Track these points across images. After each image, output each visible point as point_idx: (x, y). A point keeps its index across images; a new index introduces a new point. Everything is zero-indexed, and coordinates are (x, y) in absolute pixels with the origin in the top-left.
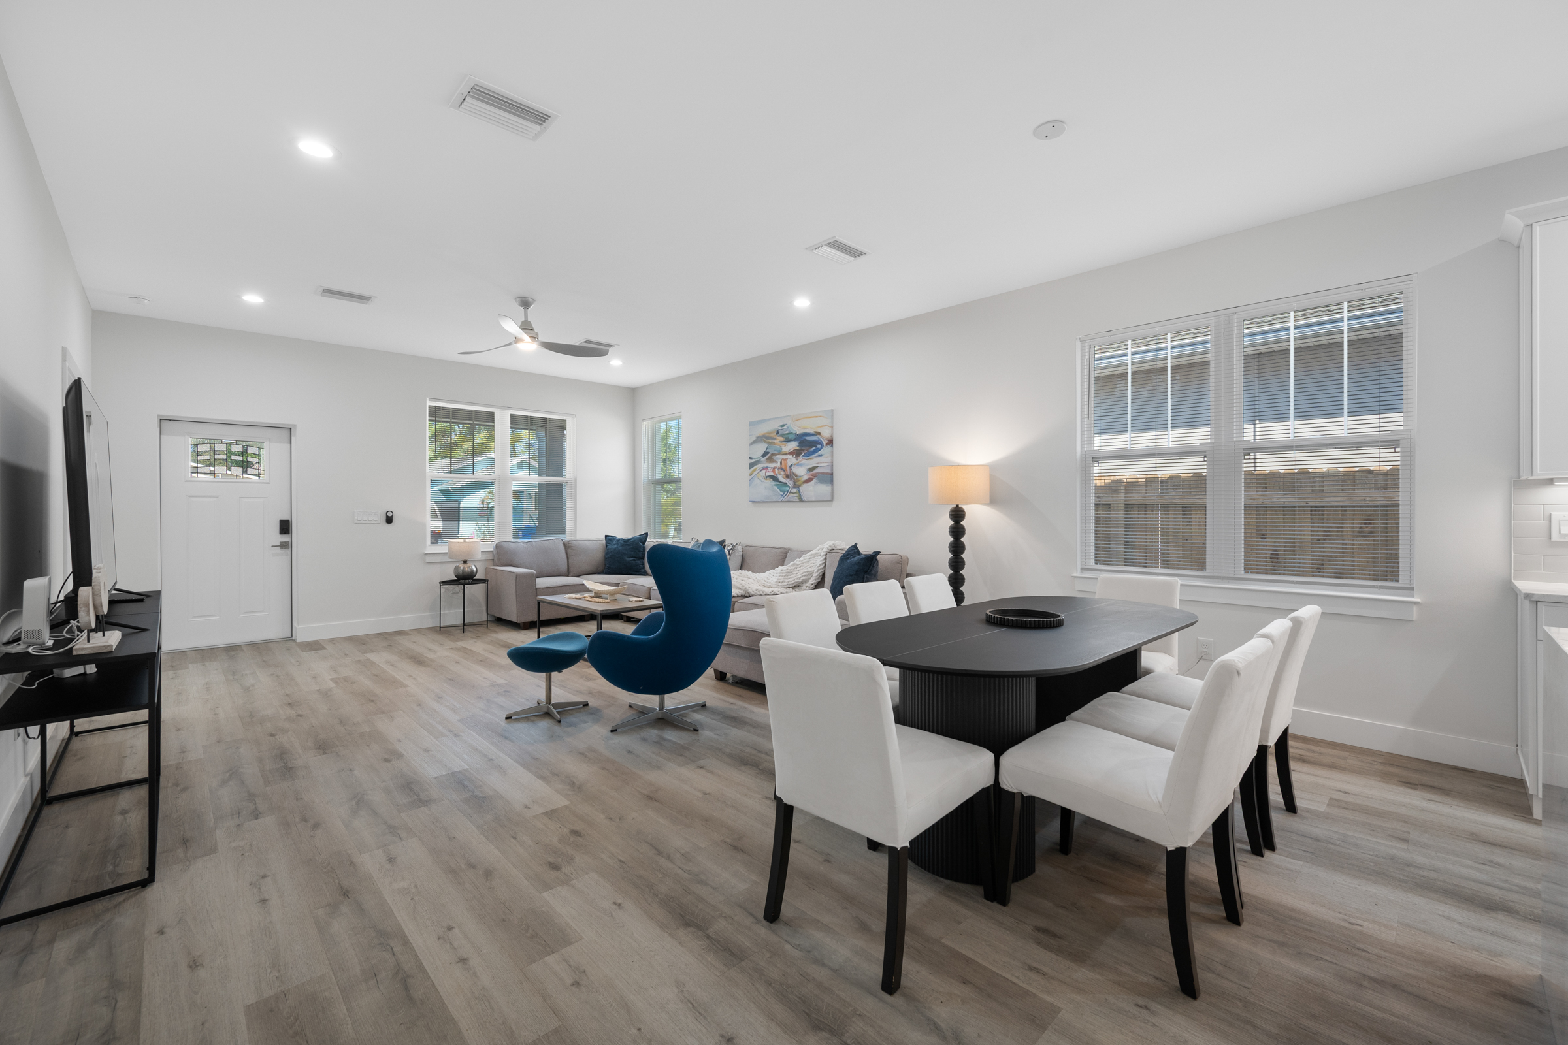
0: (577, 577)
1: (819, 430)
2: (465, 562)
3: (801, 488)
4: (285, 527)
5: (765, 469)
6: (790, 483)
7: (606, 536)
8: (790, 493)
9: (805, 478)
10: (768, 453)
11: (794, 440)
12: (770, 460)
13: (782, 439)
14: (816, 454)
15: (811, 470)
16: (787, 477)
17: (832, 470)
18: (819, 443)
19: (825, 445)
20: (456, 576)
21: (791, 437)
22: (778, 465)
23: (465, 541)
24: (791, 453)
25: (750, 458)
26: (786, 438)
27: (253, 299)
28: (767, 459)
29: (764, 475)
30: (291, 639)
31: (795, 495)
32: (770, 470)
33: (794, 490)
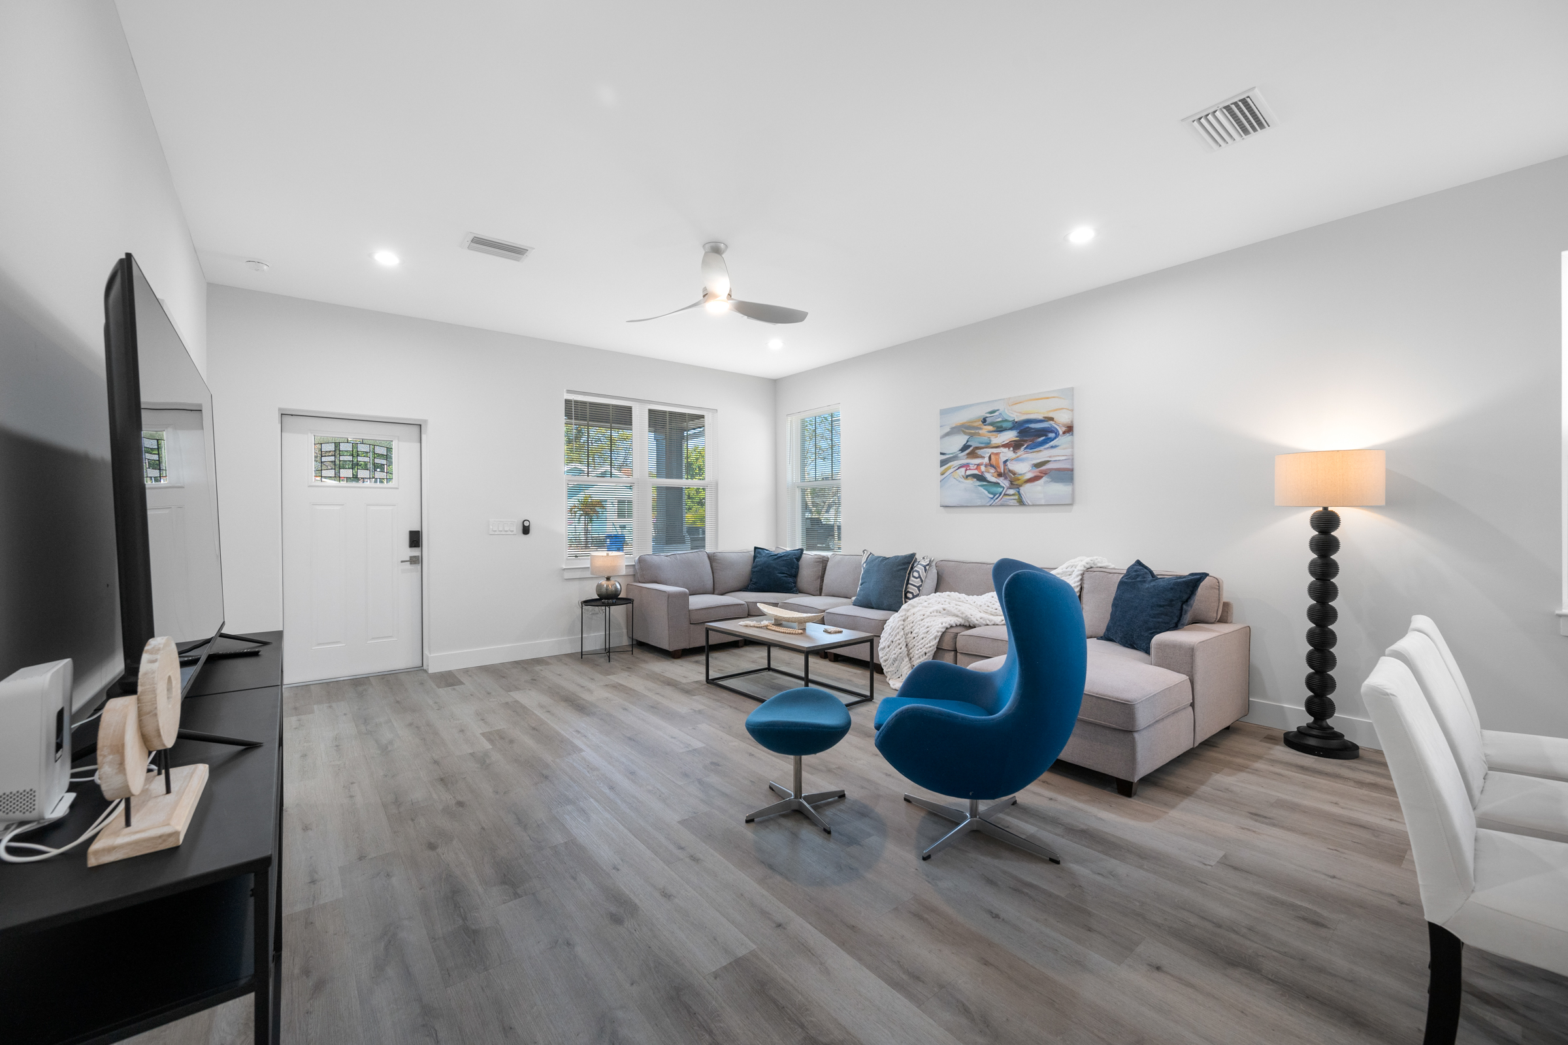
0: (722, 594)
1: (1051, 415)
2: (608, 579)
3: (1021, 488)
4: (415, 539)
5: (966, 466)
6: (1004, 483)
7: (756, 548)
8: (1005, 495)
9: (1029, 476)
10: (970, 446)
11: (1011, 429)
12: (973, 455)
13: (991, 428)
14: (1047, 446)
15: (1037, 465)
16: (1000, 475)
17: (1073, 465)
18: (1052, 432)
19: (1061, 433)
20: (598, 595)
21: (1005, 425)
22: (986, 460)
23: (608, 554)
24: (1005, 446)
25: (941, 454)
26: (998, 427)
27: (387, 258)
28: (968, 454)
29: (963, 474)
30: (421, 669)
31: (1012, 497)
32: (971, 467)
33: (1011, 492)
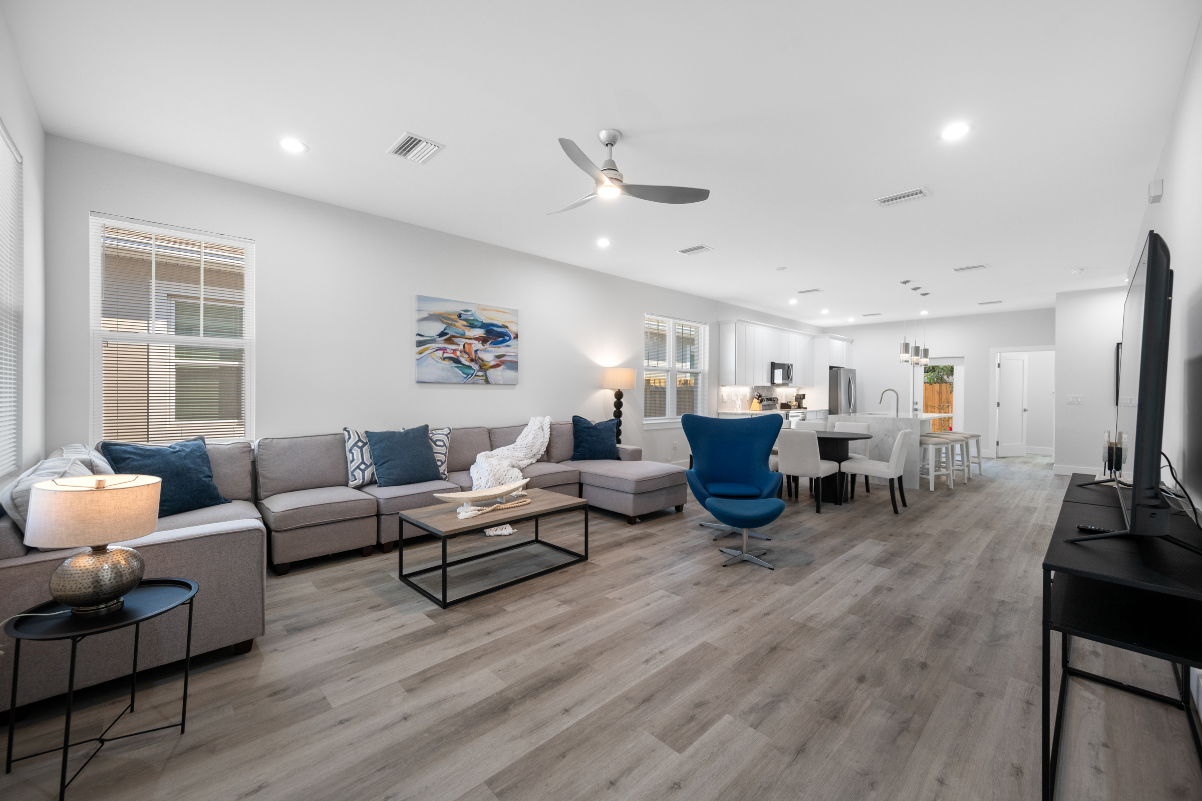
1: (506, 324)
2: (99, 550)
3: (487, 372)
5: (444, 350)
6: (475, 367)
8: (476, 375)
9: (493, 363)
10: (447, 334)
11: (480, 327)
12: (450, 341)
13: (465, 323)
14: (504, 344)
15: (498, 357)
16: (472, 360)
17: (518, 359)
18: (507, 336)
19: (512, 338)
21: (476, 323)
22: (461, 347)
24: (476, 339)
25: (419, 335)
26: (470, 324)
28: (445, 340)
29: (441, 356)
31: (481, 378)
32: (448, 351)
33: (480, 374)
